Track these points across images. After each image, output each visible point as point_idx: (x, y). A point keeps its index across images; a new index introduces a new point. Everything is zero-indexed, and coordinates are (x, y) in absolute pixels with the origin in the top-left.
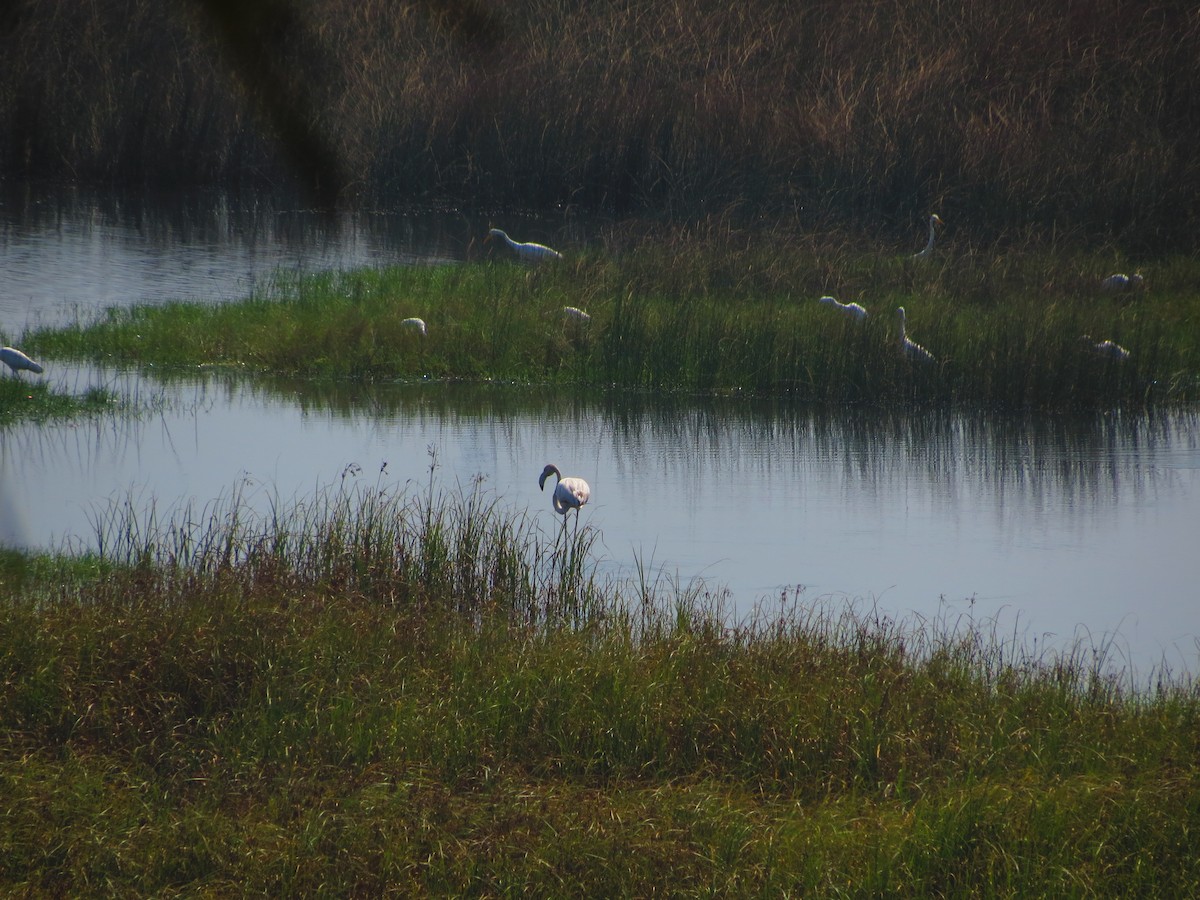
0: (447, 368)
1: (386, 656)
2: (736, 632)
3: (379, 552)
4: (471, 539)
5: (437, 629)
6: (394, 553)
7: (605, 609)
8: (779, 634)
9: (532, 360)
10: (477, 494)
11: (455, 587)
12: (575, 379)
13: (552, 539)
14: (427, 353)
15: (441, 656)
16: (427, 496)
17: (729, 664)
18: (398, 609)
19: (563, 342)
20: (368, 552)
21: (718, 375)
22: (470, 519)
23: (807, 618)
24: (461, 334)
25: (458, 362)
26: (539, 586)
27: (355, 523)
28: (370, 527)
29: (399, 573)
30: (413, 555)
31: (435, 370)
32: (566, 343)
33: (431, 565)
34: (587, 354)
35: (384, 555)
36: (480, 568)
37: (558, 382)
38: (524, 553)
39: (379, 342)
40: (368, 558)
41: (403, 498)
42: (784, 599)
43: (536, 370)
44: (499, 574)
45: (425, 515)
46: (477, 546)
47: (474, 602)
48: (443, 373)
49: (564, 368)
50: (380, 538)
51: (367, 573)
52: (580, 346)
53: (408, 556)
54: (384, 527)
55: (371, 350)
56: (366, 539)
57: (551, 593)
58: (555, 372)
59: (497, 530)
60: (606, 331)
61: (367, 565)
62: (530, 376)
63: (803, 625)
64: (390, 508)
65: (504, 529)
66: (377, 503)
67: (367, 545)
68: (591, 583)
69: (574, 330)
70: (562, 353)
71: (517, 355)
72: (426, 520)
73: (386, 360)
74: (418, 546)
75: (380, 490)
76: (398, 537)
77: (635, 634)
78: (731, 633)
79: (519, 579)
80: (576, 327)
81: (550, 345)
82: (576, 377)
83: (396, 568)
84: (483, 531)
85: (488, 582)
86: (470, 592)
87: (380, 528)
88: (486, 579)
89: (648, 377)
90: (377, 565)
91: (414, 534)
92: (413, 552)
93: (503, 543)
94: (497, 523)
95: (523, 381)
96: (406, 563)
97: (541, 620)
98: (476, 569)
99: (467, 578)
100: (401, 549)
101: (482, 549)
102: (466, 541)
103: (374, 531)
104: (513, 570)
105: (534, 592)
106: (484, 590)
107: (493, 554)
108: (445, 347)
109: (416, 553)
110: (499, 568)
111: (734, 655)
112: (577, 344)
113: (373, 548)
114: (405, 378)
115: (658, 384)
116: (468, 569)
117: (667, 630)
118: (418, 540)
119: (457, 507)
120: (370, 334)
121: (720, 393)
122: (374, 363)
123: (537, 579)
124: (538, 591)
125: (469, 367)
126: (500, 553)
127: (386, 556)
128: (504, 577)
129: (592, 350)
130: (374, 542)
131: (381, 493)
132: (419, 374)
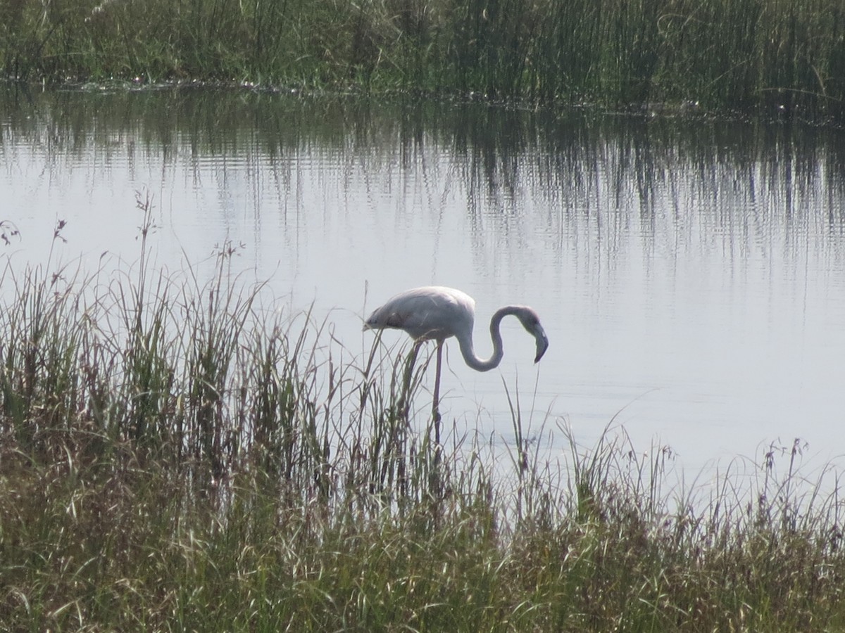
0: (176, 63)
3: (52, 380)
4: (214, 360)
5: (150, 510)
6: (80, 381)
8: (759, 525)
9: (328, 52)
12: (404, 86)
14: (142, 37)
15: (158, 556)
19: (381, 18)
20: (32, 380)
21: (655, 80)
22: (211, 323)
25: (197, 53)
28: (36, 336)
29: (88, 417)
30: (113, 386)
31: (155, 68)
32: (389, 22)
33: (146, 404)
34: (425, 41)
35: (59, 384)
36: (230, 407)
37: (374, 91)
38: (309, 383)
39: (56, 18)
40: (31, 391)
41: (93, 284)
42: (770, 465)
43: (334, 68)
44: (265, 422)
45: (132, 314)
46: (224, 371)
47: (219, 470)
48: (170, 73)
49: (385, 65)
50: (54, 353)
51: (29, 416)
52: (412, 26)
53: (103, 387)
55: (41, 32)
56: (29, 357)
57: (356, 455)
59: (259, 344)
61: (29, 401)
62: (324, 79)
64: (70, 303)
65: (273, 341)
67: (31, 368)
70: (380, 39)
71: (301, 42)
72: (133, 324)
73: (68, 49)
75: (54, 270)
77: (507, 519)
79: (298, 430)
81: (359, 26)
82: (405, 81)
83: (82, 408)
84: (236, 342)
85: (244, 435)
86: (213, 452)
87: (54, 338)
88: (241, 429)
89: (533, 83)
90: (48, 402)
91: (114, 350)
93: (269, 367)
94: (260, 330)
95: (311, 88)
96: (100, 399)
97: (338, 500)
99: (207, 428)
100: (91, 376)
101: (233, 375)
102: (206, 361)
103: (42, 342)
104: (290, 410)
105: (327, 452)
107: (253, 384)
108: (174, 28)
110: (266, 409)
112: (407, 22)
113: (42, 373)
114: (101, 82)
115: (551, 97)
116: (208, 410)
117: (560, 515)
120: (39, 3)
121: (660, 112)
122: (47, 53)
123: (331, 428)
125: (217, 64)
126: (263, 384)
127: (64, 386)
128: (272, 426)
129: (433, 34)
130: (42, 361)
131: (55, 277)
132: (128, 75)
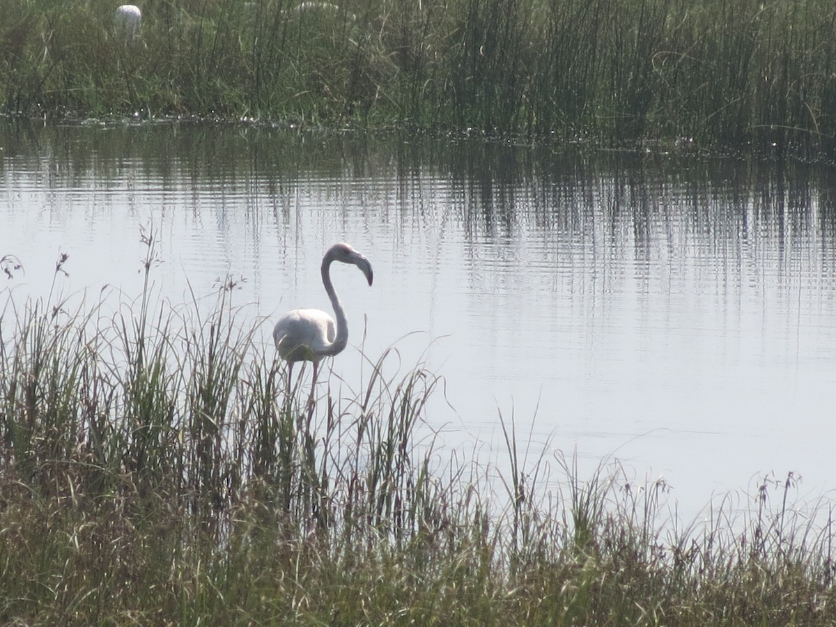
0: (176, 99)
1: (62, 587)
2: (677, 551)
3: (52, 412)
4: (215, 392)
5: (151, 542)
7: (449, 511)
8: (754, 555)
9: (326, 88)
10: (225, 311)
11: (185, 476)
12: (400, 123)
13: (357, 393)
14: (142, 73)
15: (158, 588)
16: (137, 316)
17: (664, 605)
18: (82, 507)
19: (379, 55)
20: (33, 412)
21: (650, 117)
22: (211, 358)
23: (803, 531)
24: (200, 39)
25: (196, 88)
26: (333, 474)
27: (11, 361)
28: (37, 369)
29: (87, 449)
30: (112, 417)
31: (155, 103)
32: (387, 59)
33: (143, 435)
34: (422, 77)
35: (60, 416)
36: (229, 440)
37: (371, 127)
38: (307, 416)
39: (57, 55)
40: (32, 421)
41: (94, 317)
42: (764, 497)
43: (332, 104)
44: (263, 453)
45: (133, 348)
46: (223, 405)
47: (218, 503)
48: (170, 108)
49: (382, 101)
50: (54, 386)
51: (30, 447)
52: (410, 62)
53: (102, 419)
54: (62, 368)
55: (42, 68)
56: (30, 390)
57: (354, 487)
58: (367, 107)
59: (259, 376)
60: (457, 37)
61: (30, 433)
62: (322, 115)
63: (797, 543)
65: (272, 374)
66: (49, 329)
67: (32, 399)
68: (425, 471)
69: (400, 36)
70: (377, 75)
71: (299, 78)
72: (135, 357)
73: (69, 85)
74: (121, 402)
75: (55, 303)
76: (86, 386)
77: (501, 556)
78: (670, 555)
79: (298, 462)
80: (404, 30)
81: (357, 62)
82: (401, 117)
83: (81, 440)
84: (235, 377)
85: (243, 468)
86: (213, 483)
87: (55, 370)
88: (240, 461)
89: (530, 120)
90: (48, 434)
91: (114, 381)
92: (112, 411)
93: (268, 400)
94: (259, 363)
95: (310, 124)
96: (99, 431)
97: (336, 532)
98: (223, 444)
99: (206, 459)
100: (91, 408)
101: (233, 408)
102: (207, 394)
103: (42, 376)
104: (288, 444)
105: (325, 484)
106: (236, 481)
107: (253, 417)
108: (174, 64)
109: (117, 415)
110: (264, 442)
111: (672, 590)
112: (404, 59)
113: (43, 406)
114: (101, 117)
115: (547, 133)
116: (208, 443)
117: (557, 546)
118: (120, 390)
119: (190, 336)
120: (40, 39)
121: (655, 149)
122: (47, 89)
124: (332, 484)
125: (216, 99)
126: (263, 418)
127: (63, 418)
128: (271, 459)
129: (430, 71)
130: (43, 395)
131: (56, 311)
132: (127, 110)
